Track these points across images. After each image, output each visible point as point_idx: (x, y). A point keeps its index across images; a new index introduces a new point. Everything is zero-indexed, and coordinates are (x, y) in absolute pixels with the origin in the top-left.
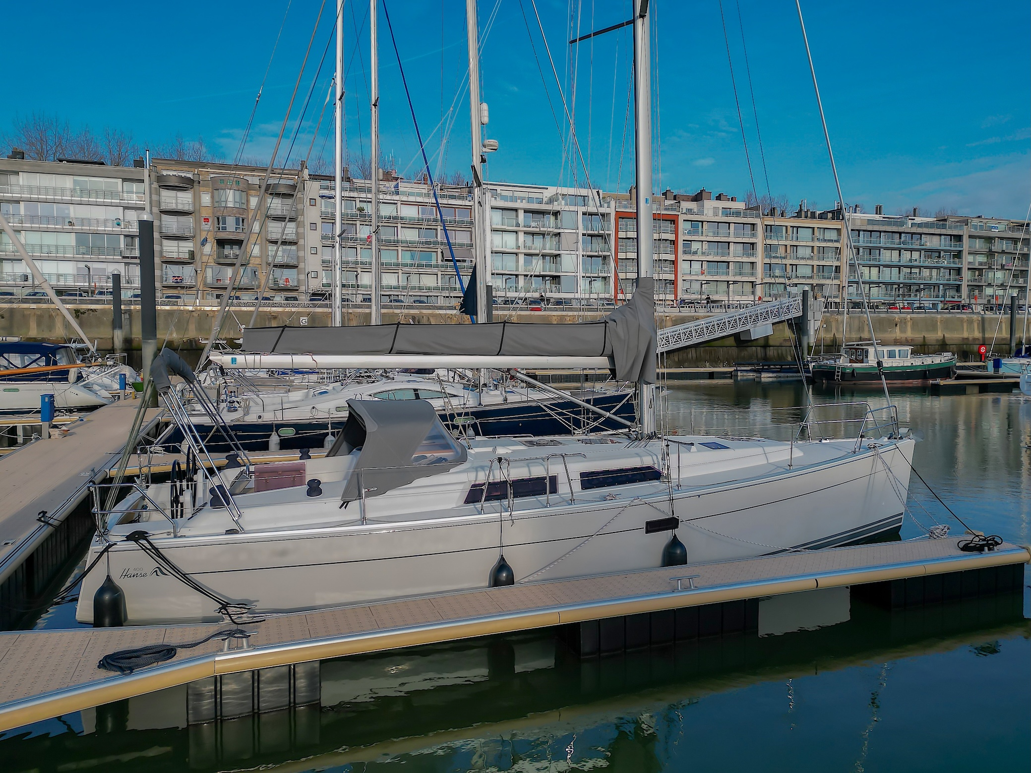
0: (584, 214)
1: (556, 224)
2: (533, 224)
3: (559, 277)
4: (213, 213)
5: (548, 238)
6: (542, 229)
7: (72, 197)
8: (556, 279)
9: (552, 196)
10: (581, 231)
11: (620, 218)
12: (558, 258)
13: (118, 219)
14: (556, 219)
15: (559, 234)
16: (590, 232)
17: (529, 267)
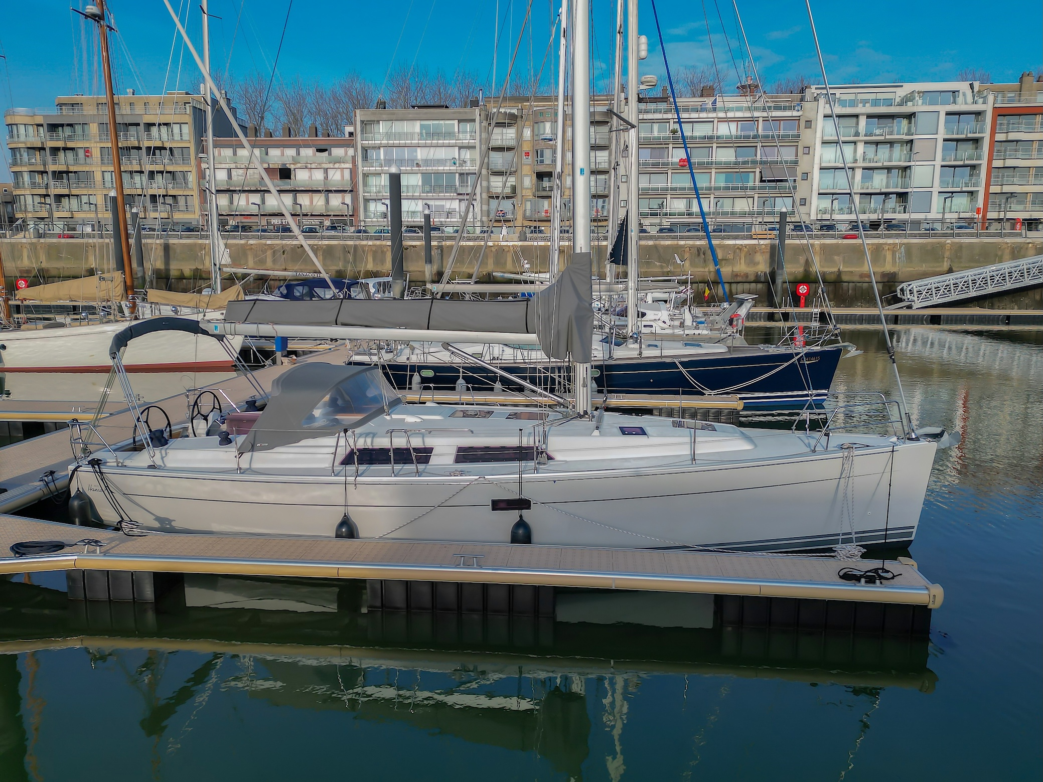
0: (948, 114)
1: (909, 129)
2: (878, 132)
3: (907, 193)
4: (533, 147)
5: (897, 147)
6: (887, 137)
7: (419, 140)
8: (903, 196)
9: (906, 96)
10: (942, 134)
11: (999, 115)
12: (908, 171)
13: (454, 158)
14: (910, 123)
15: (912, 141)
16: (955, 136)
17: (867, 184)
